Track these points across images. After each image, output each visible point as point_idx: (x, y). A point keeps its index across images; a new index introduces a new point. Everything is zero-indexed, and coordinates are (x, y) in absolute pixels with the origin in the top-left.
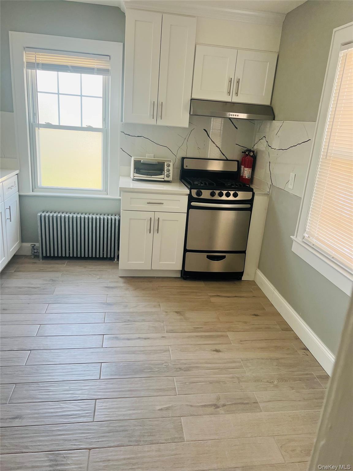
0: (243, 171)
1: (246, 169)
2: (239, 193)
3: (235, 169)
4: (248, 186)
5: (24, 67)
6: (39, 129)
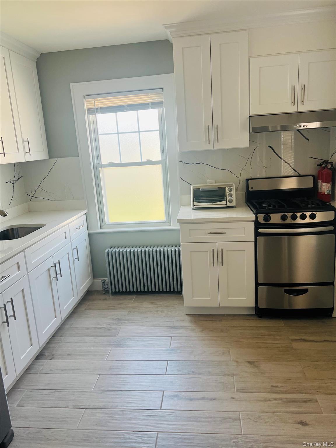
0: (321, 186)
1: (324, 184)
2: (318, 214)
3: (311, 185)
4: (329, 204)
5: (86, 114)
6: (102, 169)
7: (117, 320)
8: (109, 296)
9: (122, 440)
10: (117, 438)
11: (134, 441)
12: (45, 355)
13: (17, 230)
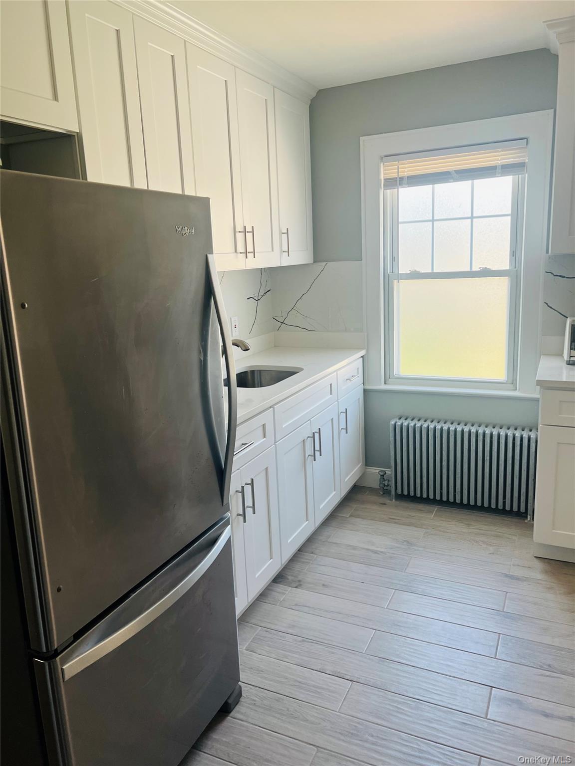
5: (381, 188)
6: (398, 282)
7: (405, 543)
8: (391, 500)
9: (416, 751)
10: (407, 746)
11: (437, 759)
12: (288, 579)
13: (260, 372)
